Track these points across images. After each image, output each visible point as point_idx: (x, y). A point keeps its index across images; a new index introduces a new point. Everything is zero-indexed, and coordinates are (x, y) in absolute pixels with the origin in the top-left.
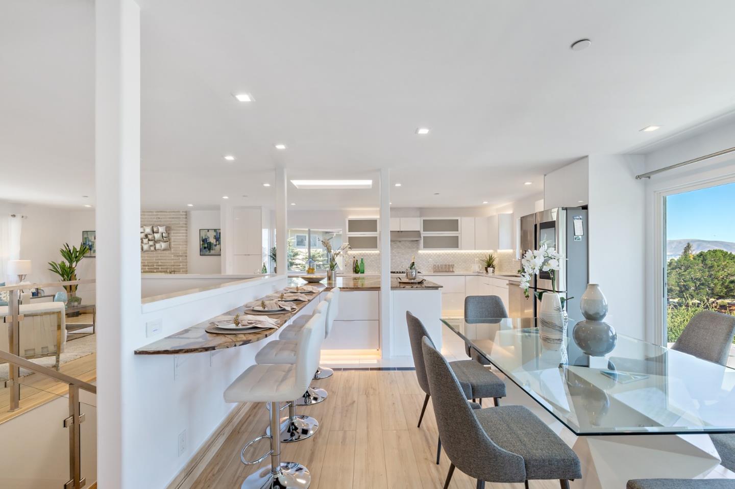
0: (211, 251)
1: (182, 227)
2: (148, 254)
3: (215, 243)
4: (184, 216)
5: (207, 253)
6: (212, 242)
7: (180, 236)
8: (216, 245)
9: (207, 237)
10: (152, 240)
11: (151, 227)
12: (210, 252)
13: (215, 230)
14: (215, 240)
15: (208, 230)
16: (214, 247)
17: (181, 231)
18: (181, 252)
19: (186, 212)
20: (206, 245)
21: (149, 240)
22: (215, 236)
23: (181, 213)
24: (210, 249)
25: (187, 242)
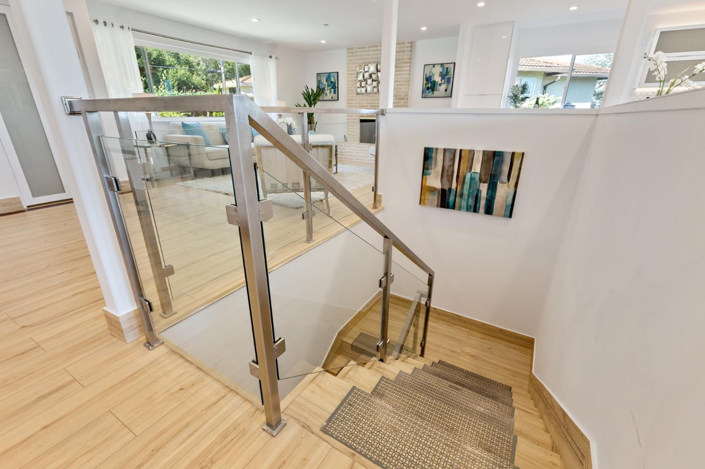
0: (435, 92)
1: (406, 63)
2: (371, 96)
3: (440, 82)
4: (409, 49)
5: (430, 95)
6: (437, 81)
7: (403, 74)
8: (440, 85)
9: (431, 75)
10: (375, 81)
11: (376, 64)
12: (433, 93)
13: (442, 65)
14: (440, 78)
15: (434, 65)
16: (439, 87)
17: (405, 69)
18: (402, 94)
19: (411, 43)
20: (429, 85)
21: (373, 81)
22: (441, 73)
23: (407, 45)
24: (433, 90)
25: (409, 81)
